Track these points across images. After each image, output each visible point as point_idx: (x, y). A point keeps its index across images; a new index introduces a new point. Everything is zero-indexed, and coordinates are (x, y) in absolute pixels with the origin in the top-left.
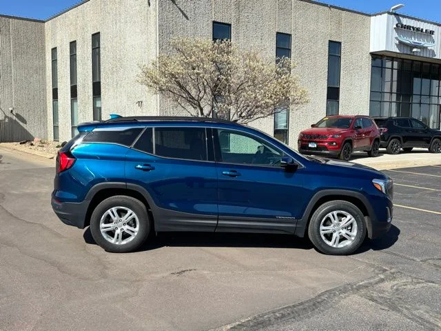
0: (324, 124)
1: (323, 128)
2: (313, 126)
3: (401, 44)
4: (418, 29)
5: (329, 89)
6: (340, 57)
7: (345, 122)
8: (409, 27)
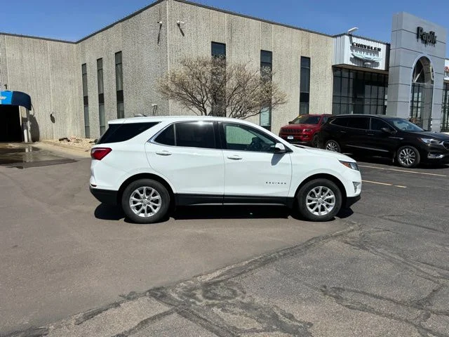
0: (298, 121)
1: (297, 124)
2: (290, 123)
3: (355, 59)
4: (368, 47)
5: (301, 94)
6: (309, 70)
7: (314, 119)
8: (362, 46)
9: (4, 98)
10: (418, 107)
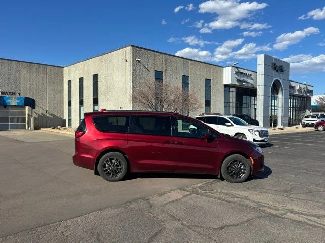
5: (206, 101)
6: (210, 86)
9: (19, 101)
10: (274, 109)
